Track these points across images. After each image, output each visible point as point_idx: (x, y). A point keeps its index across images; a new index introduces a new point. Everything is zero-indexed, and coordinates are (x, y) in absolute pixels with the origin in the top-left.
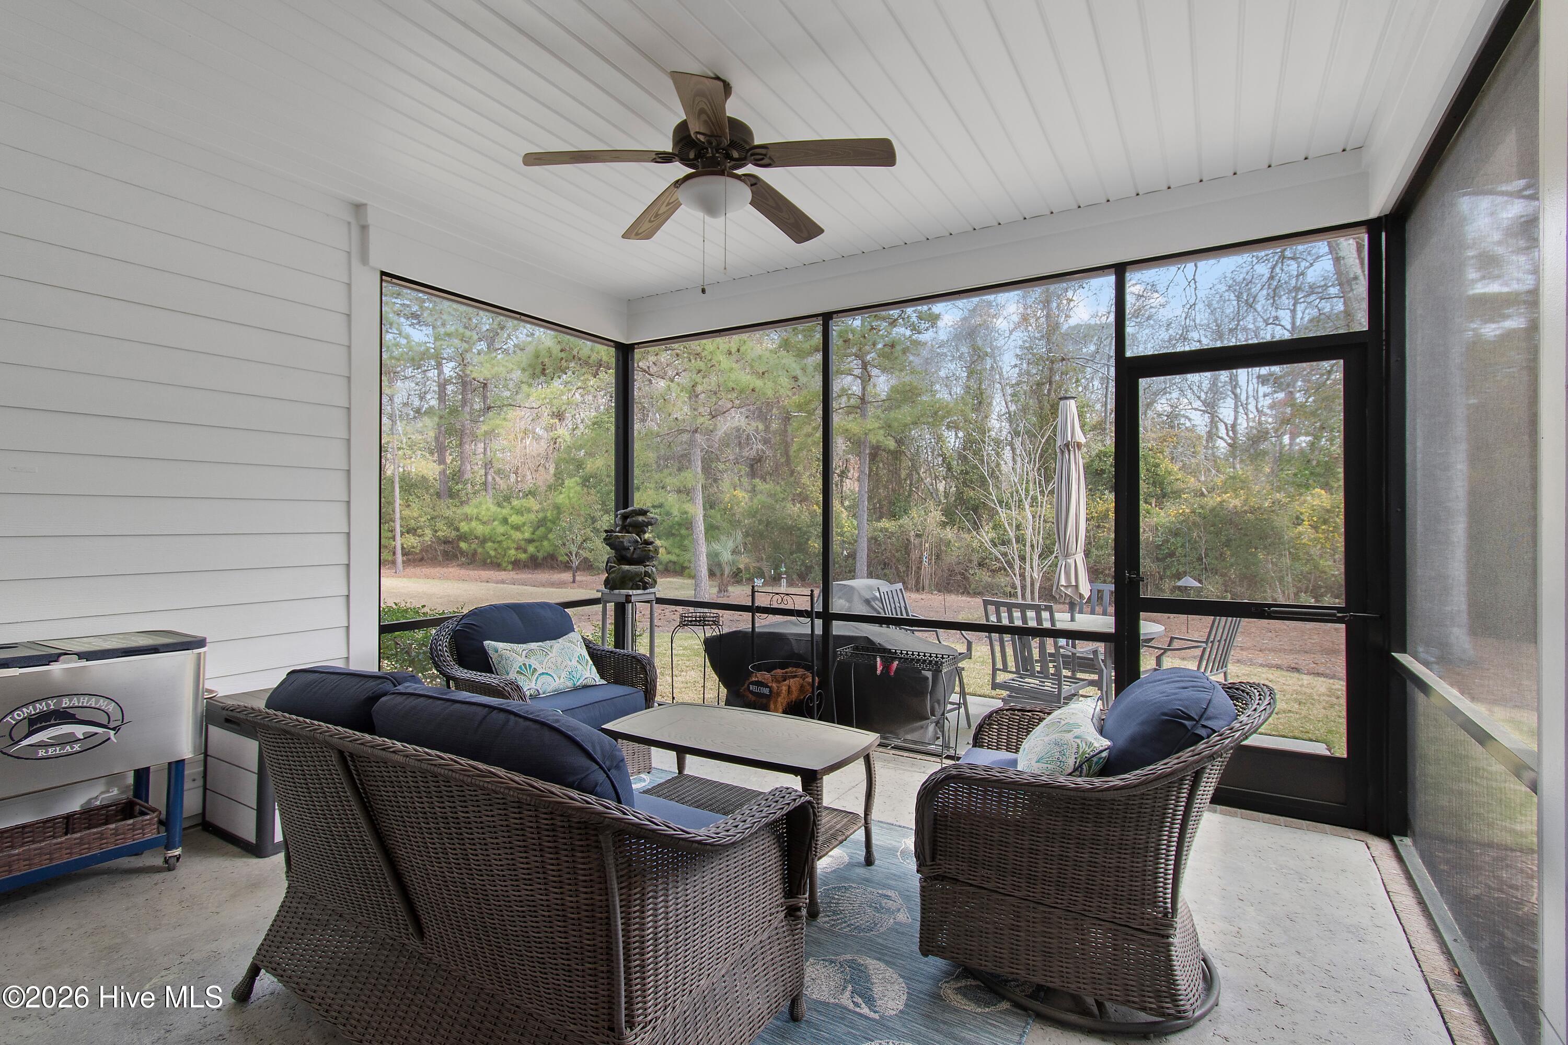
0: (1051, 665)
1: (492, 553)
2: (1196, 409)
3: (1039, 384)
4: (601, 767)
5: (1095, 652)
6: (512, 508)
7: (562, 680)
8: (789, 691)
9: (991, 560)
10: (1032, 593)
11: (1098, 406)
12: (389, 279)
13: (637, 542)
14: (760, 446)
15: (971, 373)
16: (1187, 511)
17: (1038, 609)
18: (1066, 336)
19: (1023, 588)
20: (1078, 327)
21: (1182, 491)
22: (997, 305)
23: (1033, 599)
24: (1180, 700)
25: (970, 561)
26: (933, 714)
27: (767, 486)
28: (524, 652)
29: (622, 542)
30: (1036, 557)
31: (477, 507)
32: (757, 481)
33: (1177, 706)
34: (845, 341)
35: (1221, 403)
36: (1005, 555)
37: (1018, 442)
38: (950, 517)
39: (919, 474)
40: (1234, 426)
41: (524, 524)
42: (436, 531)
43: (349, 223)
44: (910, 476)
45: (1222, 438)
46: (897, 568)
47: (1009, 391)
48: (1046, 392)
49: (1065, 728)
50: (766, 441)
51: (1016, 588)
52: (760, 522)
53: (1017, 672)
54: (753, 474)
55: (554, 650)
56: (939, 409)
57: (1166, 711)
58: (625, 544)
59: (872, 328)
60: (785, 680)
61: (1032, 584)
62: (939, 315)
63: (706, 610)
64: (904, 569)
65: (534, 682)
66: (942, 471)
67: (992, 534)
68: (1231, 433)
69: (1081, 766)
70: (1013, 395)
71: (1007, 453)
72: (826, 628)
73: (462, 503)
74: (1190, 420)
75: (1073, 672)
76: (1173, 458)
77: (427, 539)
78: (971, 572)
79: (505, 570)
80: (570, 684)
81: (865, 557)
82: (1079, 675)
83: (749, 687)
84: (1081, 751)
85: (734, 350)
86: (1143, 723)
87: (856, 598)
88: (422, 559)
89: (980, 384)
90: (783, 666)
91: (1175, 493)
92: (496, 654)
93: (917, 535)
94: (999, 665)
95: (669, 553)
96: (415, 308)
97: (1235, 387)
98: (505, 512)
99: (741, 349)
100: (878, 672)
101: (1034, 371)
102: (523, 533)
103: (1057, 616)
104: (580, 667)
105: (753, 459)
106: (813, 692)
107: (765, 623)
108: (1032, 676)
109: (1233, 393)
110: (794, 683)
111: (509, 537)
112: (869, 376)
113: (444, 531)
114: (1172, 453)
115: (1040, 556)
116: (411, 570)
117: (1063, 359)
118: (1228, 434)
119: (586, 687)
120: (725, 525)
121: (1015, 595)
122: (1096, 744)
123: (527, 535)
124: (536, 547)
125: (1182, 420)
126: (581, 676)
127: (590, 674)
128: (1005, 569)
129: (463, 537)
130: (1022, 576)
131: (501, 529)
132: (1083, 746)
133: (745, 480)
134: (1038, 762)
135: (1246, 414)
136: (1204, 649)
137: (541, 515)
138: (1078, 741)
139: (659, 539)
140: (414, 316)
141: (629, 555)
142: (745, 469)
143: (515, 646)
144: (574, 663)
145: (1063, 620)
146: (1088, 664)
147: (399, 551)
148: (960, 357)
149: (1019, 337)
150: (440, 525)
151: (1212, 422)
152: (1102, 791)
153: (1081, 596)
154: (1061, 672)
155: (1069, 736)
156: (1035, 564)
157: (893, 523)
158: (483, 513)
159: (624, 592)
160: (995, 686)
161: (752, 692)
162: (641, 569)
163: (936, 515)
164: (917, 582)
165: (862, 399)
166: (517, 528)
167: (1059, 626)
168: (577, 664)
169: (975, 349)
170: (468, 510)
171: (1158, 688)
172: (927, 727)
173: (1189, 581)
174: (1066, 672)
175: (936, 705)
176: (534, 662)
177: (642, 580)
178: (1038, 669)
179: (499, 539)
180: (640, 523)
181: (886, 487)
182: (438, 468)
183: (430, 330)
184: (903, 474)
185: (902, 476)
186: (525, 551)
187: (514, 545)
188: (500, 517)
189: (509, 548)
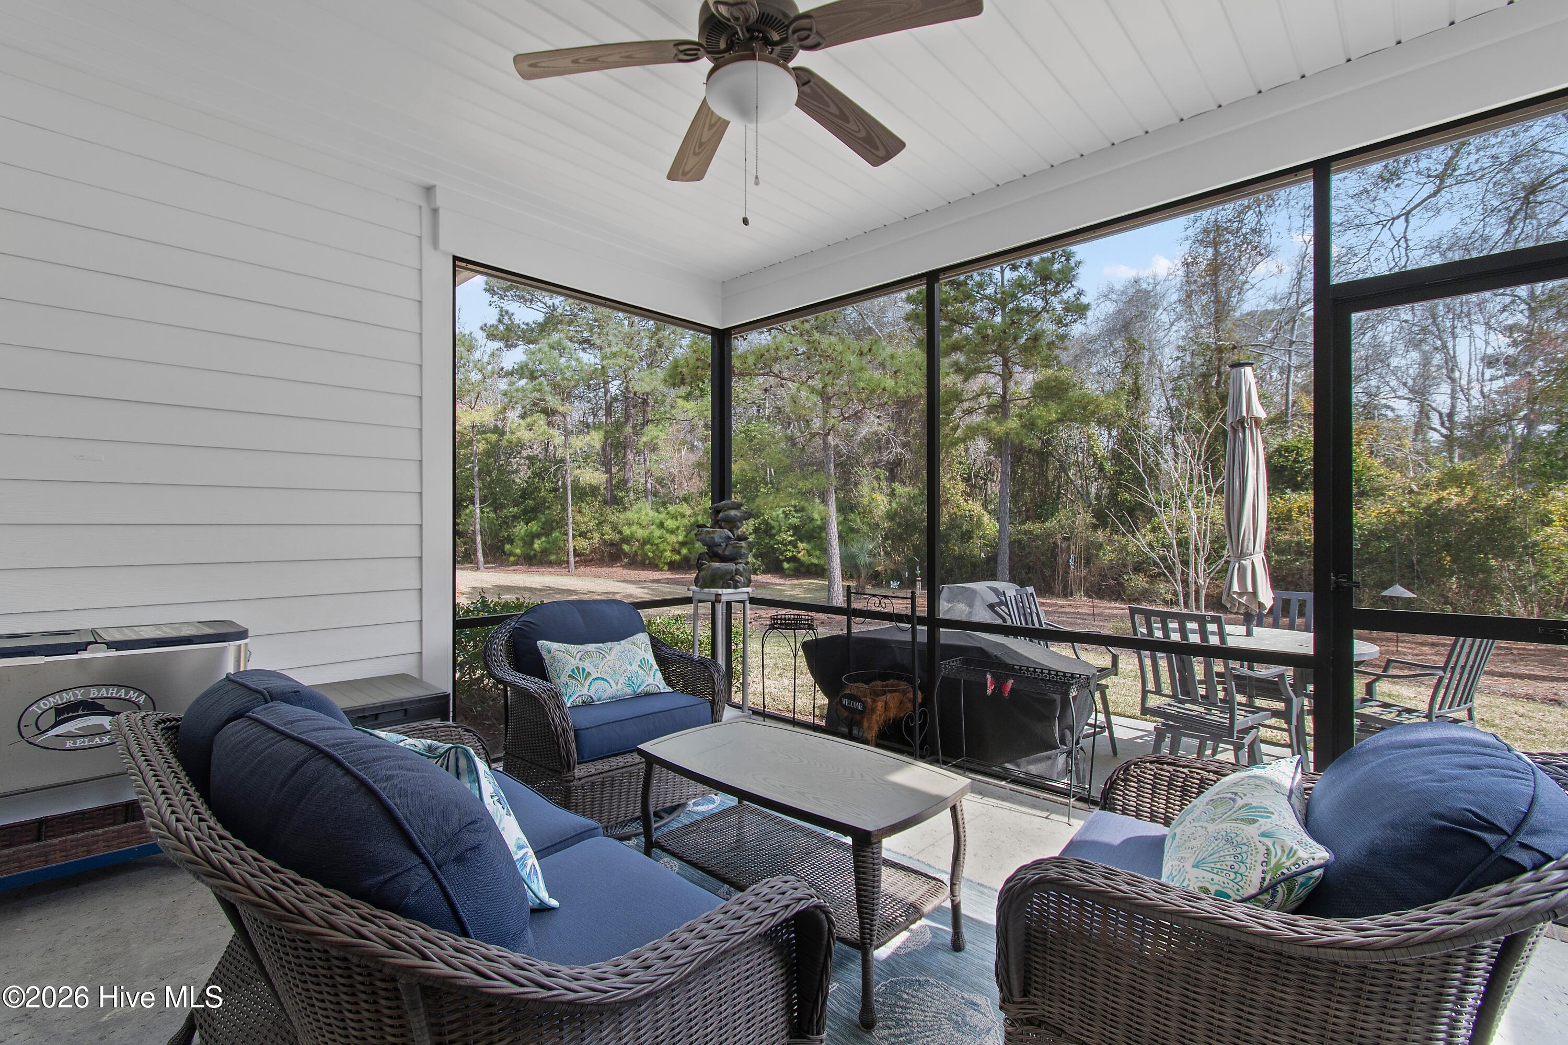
0: (1219, 687)
1: (650, 555)
2: (1399, 398)
3: (1206, 376)
4: (425, 862)
5: (1281, 676)
6: (668, 513)
7: (620, 686)
8: (886, 708)
9: (1149, 564)
10: (1197, 600)
11: (1277, 399)
12: (464, 264)
13: (730, 538)
14: (899, 450)
15: (1126, 367)
16: (1393, 510)
17: (1202, 621)
18: (1241, 323)
19: (1186, 596)
20: (1251, 314)
21: (1386, 487)
22: (1156, 295)
23: (1198, 608)
24: (1469, 792)
25: (1125, 566)
26: (1063, 742)
27: (906, 490)
28: (580, 654)
29: (713, 538)
30: (1201, 561)
31: (637, 512)
32: (896, 485)
33: (1464, 803)
34: (983, 337)
35: (1432, 390)
36: (1163, 559)
37: (1180, 439)
38: (1101, 520)
39: (1067, 475)
40: (1451, 415)
41: (678, 528)
42: (603, 535)
43: (420, 207)
44: (1057, 478)
45: (1434, 429)
46: (1042, 573)
47: (1170, 386)
48: (1213, 384)
49: (1242, 814)
50: (905, 445)
51: (1177, 596)
52: (899, 525)
53: (1174, 696)
54: (892, 478)
55: (613, 653)
56: (1088, 403)
57: (1440, 810)
58: (716, 540)
59: (1013, 322)
60: (884, 694)
61: (1197, 592)
62: (1089, 305)
63: (802, 612)
64: (1050, 573)
65: (587, 687)
66: (1094, 472)
67: (1150, 537)
68: (1447, 424)
69: (1273, 887)
70: (1174, 390)
71: (1168, 450)
72: (932, 635)
73: (625, 509)
74: (1393, 410)
75: (1251, 697)
76: (1372, 453)
77: (595, 541)
78: (1126, 577)
79: (661, 570)
80: (629, 691)
81: (1007, 560)
82: (1259, 702)
83: (841, 701)
84: (1273, 861)
85: (865, 350)
86: (1392, 825)
87: (978, 603)
88: (591, 560)
89: (1136, 378)
90: (884, 677)
91: (1376, 490)
92: (549, 656)
93: (1064, 538)
94: (1151, 686)
95: (810, 555)
96: (586, 334)
97: (1453, 371)
98: (662, 516)
99: (874, 348)
100: (989, 692)
101: (1199, 362)
102: (677, 536)
103: (1228, 629)
104: (641, 672)
105: (893, 463)
106: (914, 711)
107: (861, 628)
108: (1194, 702)
109: (1449, 377)
110: (892, 699)
111: (665, 540)
112: (1010, 373)
113: (610, 536)
114: (1371, 446)
115: (1206, 561)
116: (582, 569)
117: (1234, 347)
118: (1442, 425)
119: (648, 695)
120: (865, 528)
121: (1177, 603)
122: (1302, 854)
123: (681, 538)
124: (689, 550)
125: (1383, 411)
126: (643, 682)
127: (654, 680)
128: (1165, 575)
129: (625, 540)
130: (1185, 582)
131: (658, 533)
132: (1277, 855)
133: (884, 484)
134: (1196, 866)
135: (1468, 400)
136: (1441, 678)
137: (693, 520)
138: (1269, 842)
139: (802, 542)
140: (586, 341)
141: (720, 552)
142: (883, 473)
143: (570, 647)
144: (635, 667)
145: (1236, 637)
146: (1271, 689)
147: (571, 553)
148: (1115, 352)
149: (1181, 328)
150: (606, 529)
151: (1421, 412)
152: (1317, 946)
153: (1261, 605)
154: (1233, 698)
155: (1251, 831)
156: (1201, 569)
157: (1038, 525)
158: (643, 518)
159: (713, 590)
160: (1145, 711)
161: (844, 706)
162: (731, 566)
163: (1085, 517)
164: (1065, 588)
165: (1003, 397)
166: (672, 532)
167: (1231, 642)
168: (638, 669)
169: (1131, 342)
170: (629, 515)
171: (1418, 762)
172: (1056, 758)
173: (1398, 591)
174: (1240, 698)
175: (1068, 732)
176: (588, 665)
177: (732, 579)
178: (1202, 692)
179: (656, 542)
180: (733, 518)
181: (1032, 490)
182: (605, 477)
183: (597, 352)
184: (1051, 475)
185: (1050, 479)
186: (679, 553)
187: (669, 548)
188: (657, 521)
189: (665, 550)
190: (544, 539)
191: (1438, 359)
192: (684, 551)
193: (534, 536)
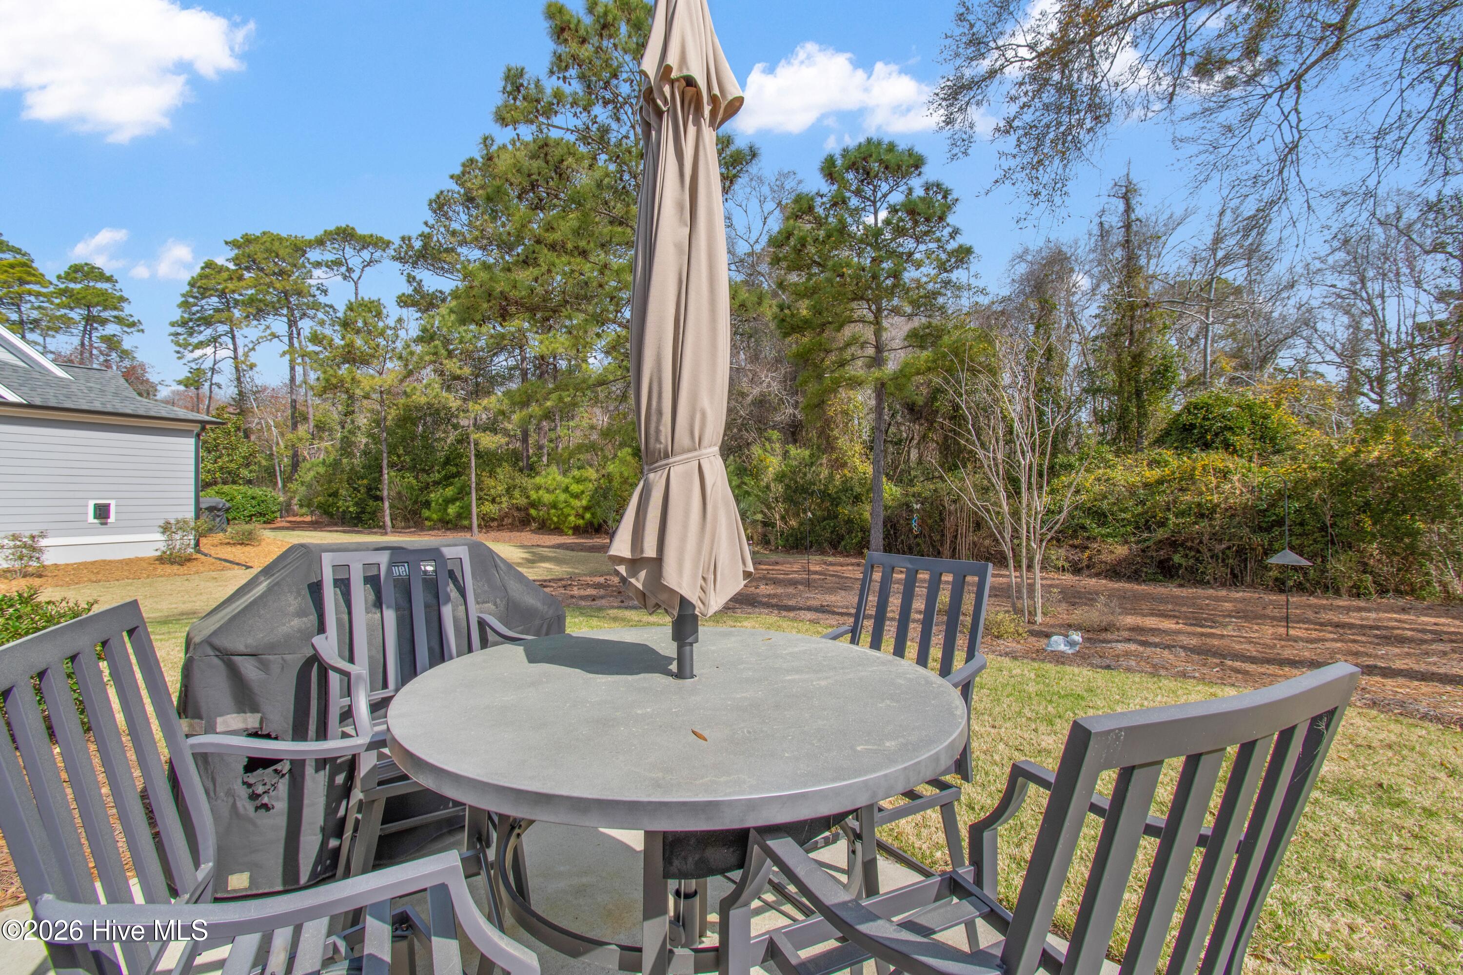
1: (555, 519)
2: (1327, 363)
3: (1117, 335)
6: (573, 477)
14: (793, 411)
15: (1038, 328)
27: (800, 451)
31: (546, 477)
32: (790, 447)
35: (1361, 355)
40: (1381, 380)
41: (583, 492)
42: (512, 500)
45: (1365, 395)
48: (1126, 343)
50: (798, 406)
52: (789, 486)
54: (786, 440)
64: (938, 537)
68: (1377, 389)
70: (1093, 353)
73: (536, 474)
74: (1320, 375)
76: (1293, 413)
77: (504, 506)
79: (566, 535)
88: (499, 525)
93: (953, 500)
97: (1382, 334)
98: (568, 480)
101: (1112, 322)
102: (581, 500)
105: (795, 426)
109: (1379, 341)
111: (570, 505)
113: (522, 501)
114: (1293, 406)
117: (1147, 305)
120: (758, 491)
123: (585, 503)
124: (592, 514)
129: (533, 505)
131: (563, 497)
133: (777, 445)
137: (597, 484)
142: (776, 435)
147: (474, 518)
150: (517, 493)
151: (1350, 377)
158: (550, 482)
165: (877, 348)
166: (577, 496)
169: (1043, 303)
170: (538, 480)
173: (1289, 558)
179: (561, 506)
186: (583, 518)
187: (573, 512)
188: (563, 486)
189: (569, 515)
190: (458, 504)
191: (1367, 323)
192: (588, 516)
193: (448, 501)
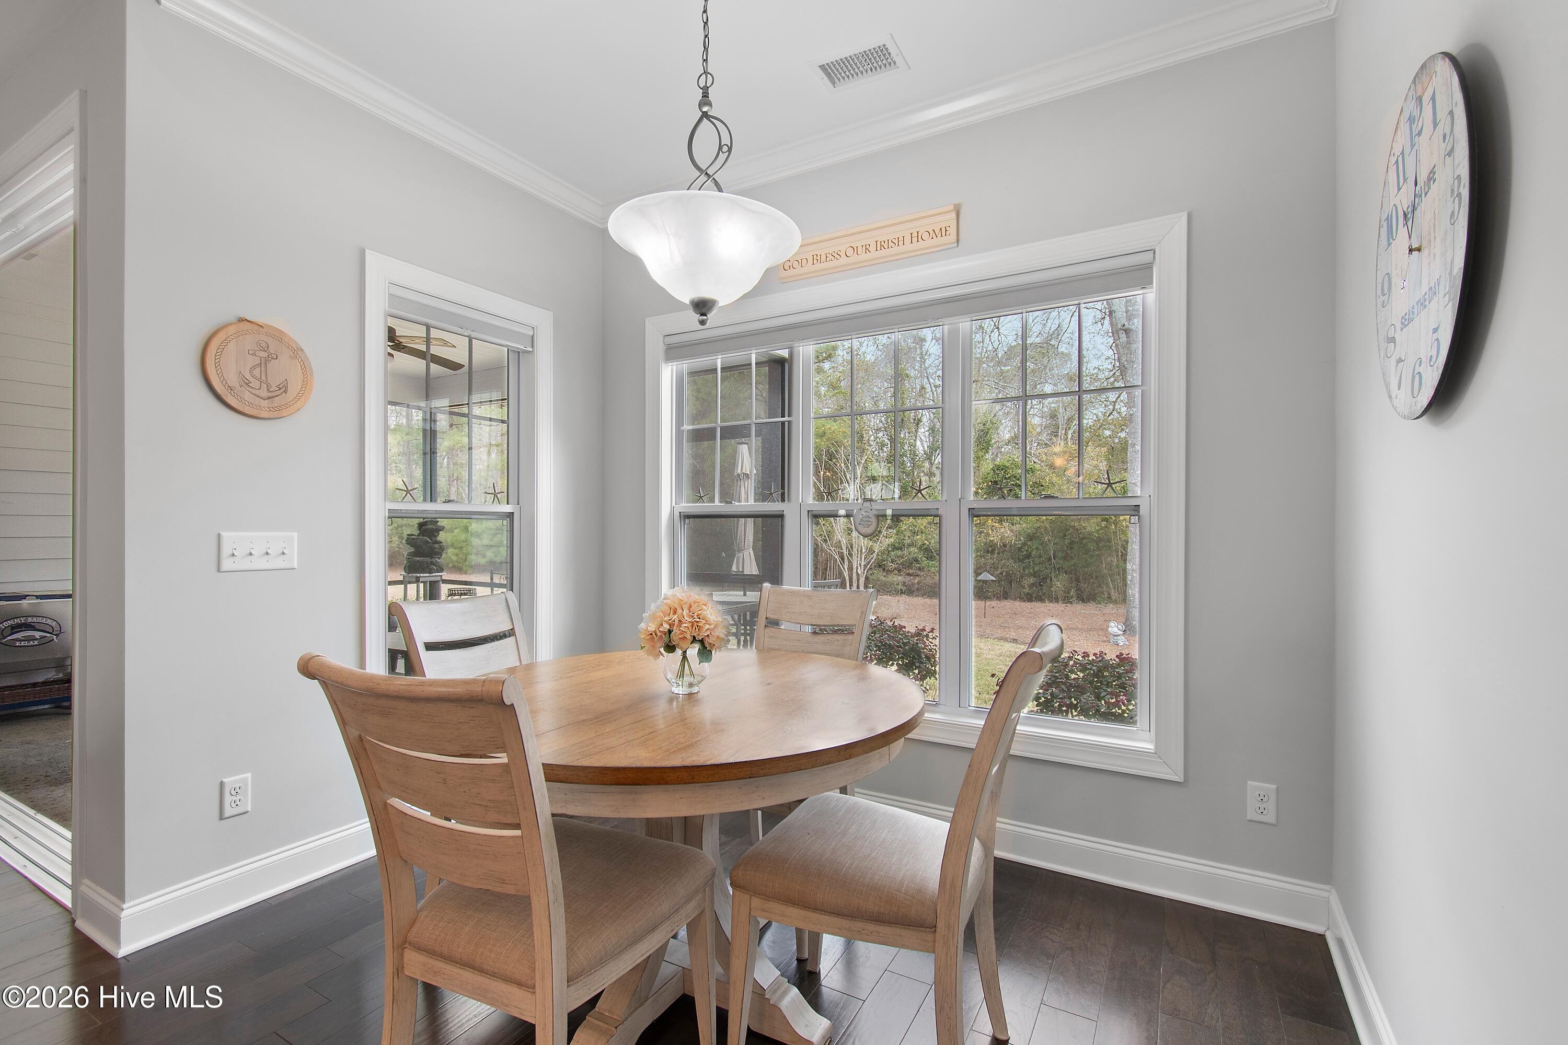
29: (416, 542)
58: (419, 543)
141: (422, 551)
162: (427, 560)
186: (484, 556)
